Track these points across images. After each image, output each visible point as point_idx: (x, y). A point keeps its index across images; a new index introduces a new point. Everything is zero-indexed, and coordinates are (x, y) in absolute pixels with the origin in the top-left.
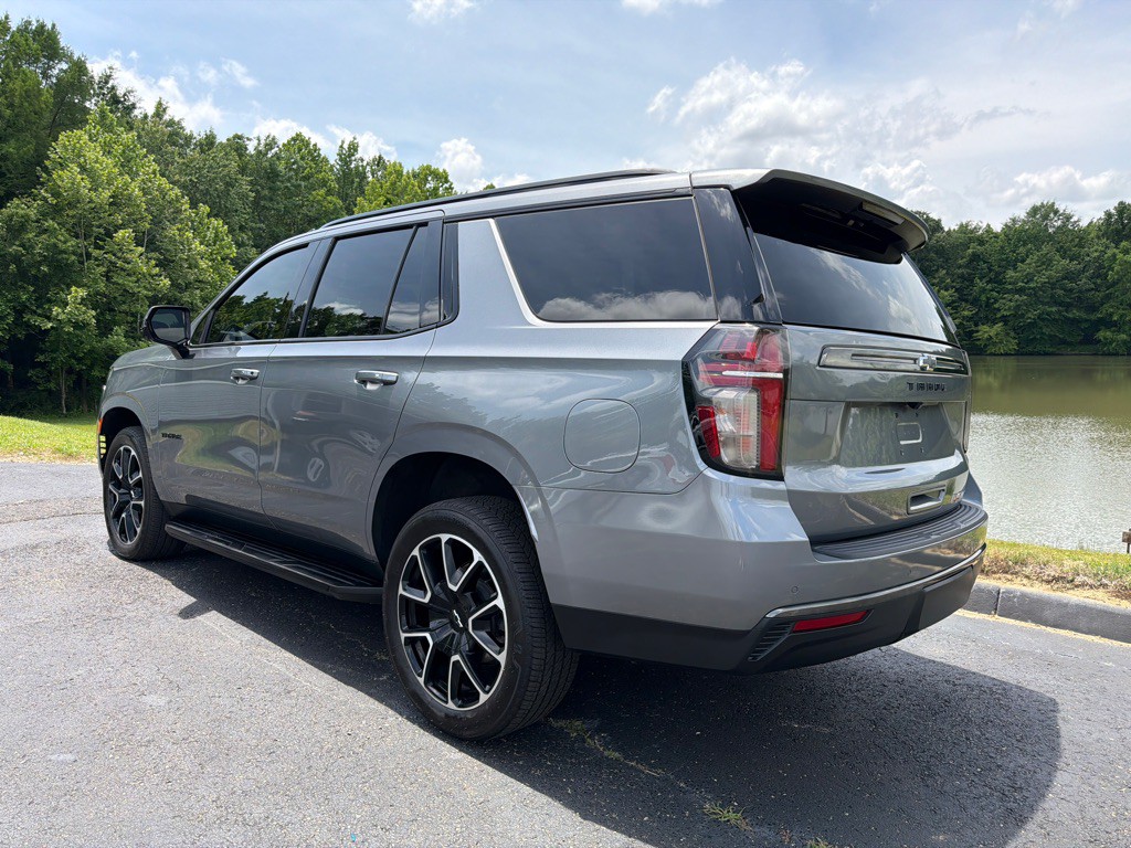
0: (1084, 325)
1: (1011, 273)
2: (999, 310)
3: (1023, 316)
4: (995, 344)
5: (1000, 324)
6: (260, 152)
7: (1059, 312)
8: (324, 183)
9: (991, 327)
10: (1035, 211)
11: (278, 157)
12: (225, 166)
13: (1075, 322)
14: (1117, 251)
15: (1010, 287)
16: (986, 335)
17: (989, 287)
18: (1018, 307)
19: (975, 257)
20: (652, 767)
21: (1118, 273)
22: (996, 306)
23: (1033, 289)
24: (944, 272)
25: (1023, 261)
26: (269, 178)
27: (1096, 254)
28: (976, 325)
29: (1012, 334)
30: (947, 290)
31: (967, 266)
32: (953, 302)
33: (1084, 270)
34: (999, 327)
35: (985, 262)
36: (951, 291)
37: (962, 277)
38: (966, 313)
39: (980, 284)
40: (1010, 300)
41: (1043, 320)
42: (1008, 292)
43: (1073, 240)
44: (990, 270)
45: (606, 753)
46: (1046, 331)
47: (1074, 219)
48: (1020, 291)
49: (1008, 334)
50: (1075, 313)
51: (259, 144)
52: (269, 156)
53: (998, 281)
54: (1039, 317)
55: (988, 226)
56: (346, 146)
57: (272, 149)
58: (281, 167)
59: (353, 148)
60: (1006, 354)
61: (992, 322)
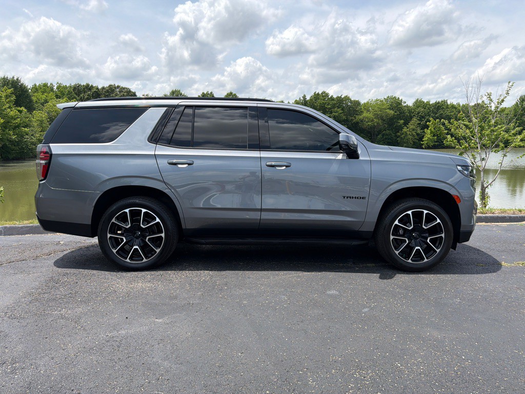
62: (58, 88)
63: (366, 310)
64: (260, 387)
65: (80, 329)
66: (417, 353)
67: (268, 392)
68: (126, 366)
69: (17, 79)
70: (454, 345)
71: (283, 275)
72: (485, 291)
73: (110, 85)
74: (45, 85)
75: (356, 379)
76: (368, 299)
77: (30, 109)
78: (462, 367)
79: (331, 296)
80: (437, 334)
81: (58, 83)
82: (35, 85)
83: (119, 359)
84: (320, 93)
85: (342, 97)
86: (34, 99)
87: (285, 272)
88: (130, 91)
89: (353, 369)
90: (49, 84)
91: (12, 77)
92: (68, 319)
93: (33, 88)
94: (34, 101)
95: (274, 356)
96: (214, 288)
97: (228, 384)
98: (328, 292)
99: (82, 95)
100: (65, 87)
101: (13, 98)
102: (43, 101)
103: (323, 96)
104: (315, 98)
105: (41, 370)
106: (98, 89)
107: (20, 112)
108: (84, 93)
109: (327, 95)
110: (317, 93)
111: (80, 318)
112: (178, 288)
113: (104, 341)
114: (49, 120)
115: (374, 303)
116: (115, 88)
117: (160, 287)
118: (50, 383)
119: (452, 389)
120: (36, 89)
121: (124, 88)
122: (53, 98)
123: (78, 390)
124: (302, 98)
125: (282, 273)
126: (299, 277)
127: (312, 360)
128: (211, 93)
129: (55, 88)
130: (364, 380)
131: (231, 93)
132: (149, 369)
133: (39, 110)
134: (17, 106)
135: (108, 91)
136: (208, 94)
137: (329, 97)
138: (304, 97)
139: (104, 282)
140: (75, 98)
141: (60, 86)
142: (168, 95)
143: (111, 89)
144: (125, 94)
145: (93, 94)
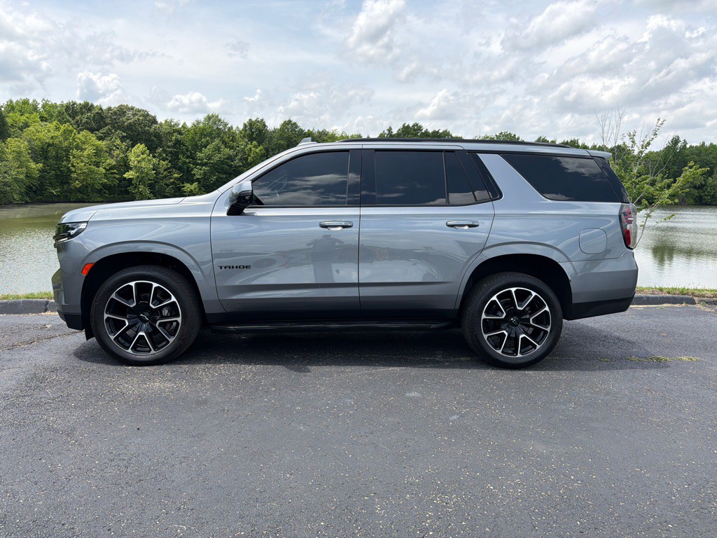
1: (199, 154)
2: (194, 175)
3: (208, 179)
5: (196, 183)
9: (191, 184)
10: (209, 118)
14: (252, 146)
15: (200, 161)
16: (189, 190)
17: (187, 161)
18: (205, 174)
19: (178, 142)
21: (253, 158)
22: (193, 173)
23: (212, 163)
24: (161, 149)
25: (205, 147)
27: (242, 147)
28: (183, 183)
29: (204, 189)
30: (164, 161)
31: (174, 146)
32: (168, 168)
33: (236, 155)
34: (196, 184)
35: (184, 145)
36: (166, 162)
37: (171, 152)
38: (176, 175)
39: (182, 158)
40: (200, 169)
41: (218, 182)
42: (198, 164)
43: (229, 138)
44: (187, 151)
47: (229, 126)
48: (205, 164)
49: (200, 189)
53: (192, 157)
54: (217, 179)
55: (185, 123)
61: (192, 183)
62: (44, 107)
63: (455, 417)
64: (313, 517)
65: (74, 444)
66: (515, 472)
67: (322, 523)
68: (136, 493)
70: (562, 462)
71: (351, 372)
72: (608, 394)
73: (120, 105)
74: (26, 102)
75: (437, 505)
76: (458, 403)
77: (3, 135)
78: (570, 490)
79: (411, 399)
80: (542, 449)
81: (43, 100)
82: (11, 102)
83: (127, 483)
84: (411, 126)
85: (440, 132)
86: (9, 120)
87: (353, 368)
88: (148, 115)
89: (433, 494)
90: (31, 102)
92: (56, 431)
93: (7, 105)
94: (10, 124)
95: (333, 477)
96: (257, 390)
97: (272, 514)
98: (407, 395)
99: (78, 118)
100: (55, 106)
102: (21, 124)
103: (414, 130)
104: (403, 131)
105: (19, 499)
106: (101, 109)
108: (81, 115)
109: (420, 128)
110: (406, 125)
111: (74, 429)
112: (208, 390)
113: (106, 460)
114: (30, 151)
115: (465, 408)
116: (128, 110)
117: (184, 388)
118: (33, 515)
119: (555, 517)
120: (11, 107)
121: (139, 111)
122: (36, 122)
123: (71, 523)
124: (386, 132)
125: (349, 369)
126: (371, 374)
127: (381, 482)
128: (262, 120)
129: (40, 106)
130: (446, 508)
131: (290, 121)
132: (167, 496)
133: (17, 137)
135: (115, 113)
136: (258, 122)
137: (423, 131)
138: (390, 130)
139: (107, 382)
140: (68, 121)
141: (46, 104)
142: (202, 121)
143: (122, 111)
144: (141, 118)
145: (94, 116)
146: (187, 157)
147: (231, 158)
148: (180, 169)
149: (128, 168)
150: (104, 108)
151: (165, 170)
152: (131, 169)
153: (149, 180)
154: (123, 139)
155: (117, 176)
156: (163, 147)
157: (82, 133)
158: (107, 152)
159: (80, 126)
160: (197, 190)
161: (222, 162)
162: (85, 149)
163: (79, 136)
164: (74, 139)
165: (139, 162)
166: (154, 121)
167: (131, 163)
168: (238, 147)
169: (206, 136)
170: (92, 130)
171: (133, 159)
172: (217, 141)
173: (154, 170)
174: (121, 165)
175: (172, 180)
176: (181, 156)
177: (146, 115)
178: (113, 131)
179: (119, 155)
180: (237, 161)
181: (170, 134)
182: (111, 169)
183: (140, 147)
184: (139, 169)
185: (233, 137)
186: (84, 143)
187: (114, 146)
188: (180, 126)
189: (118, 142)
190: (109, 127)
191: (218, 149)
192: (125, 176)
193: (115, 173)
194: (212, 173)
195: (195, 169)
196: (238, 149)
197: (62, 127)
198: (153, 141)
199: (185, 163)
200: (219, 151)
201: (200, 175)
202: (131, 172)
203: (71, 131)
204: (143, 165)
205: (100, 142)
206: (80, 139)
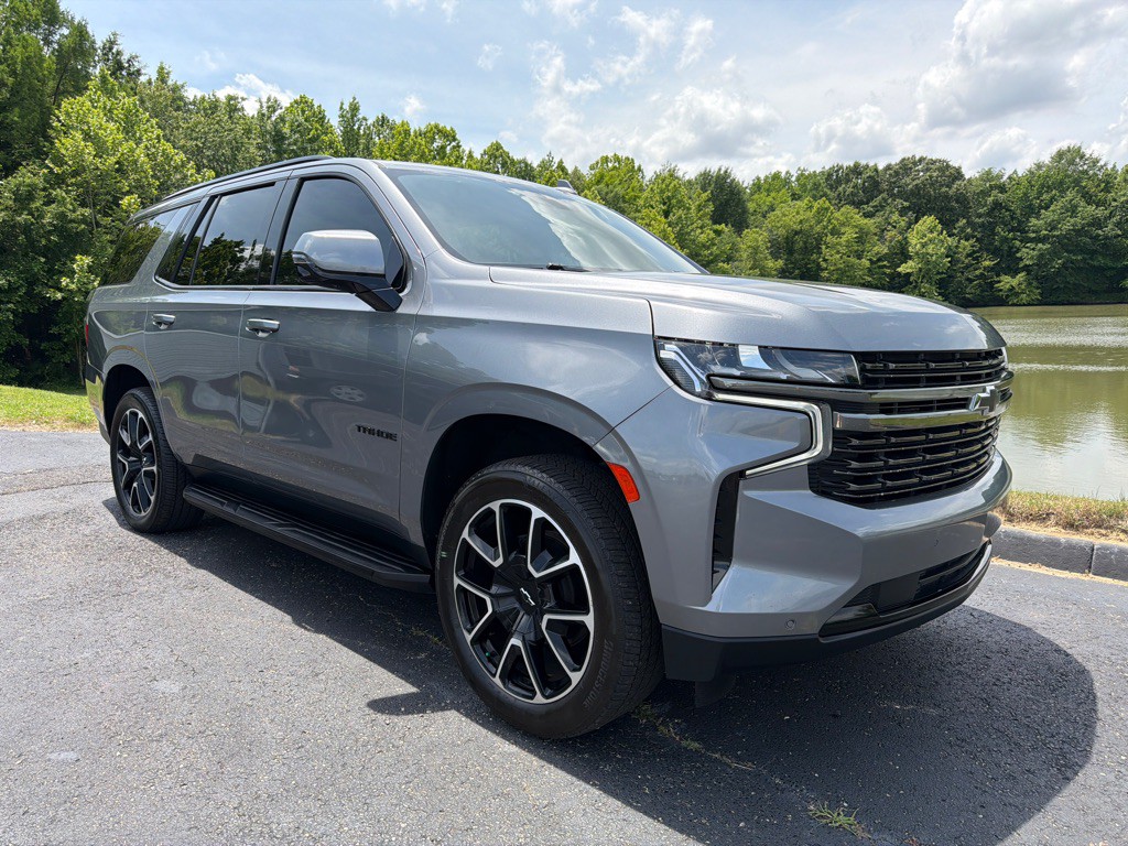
0: (1109, 274)
1: (1033, 221)
2: (1021, 259)
3: (1046, 265)
4: (1017, 294)
5: (1023, 274)
6: (263, 115)
7: (1084, 259)
8: (331, 145)
9: (1013, 277)
10: (1060, 155)
11: (282, 119)
12: (231, 130)
13: (1101, 269)
15: (1034, 235)
16: (1008, 286)
17: (1011, 236)
18: (1041, 256)
19: (997, 205)
20: (739, 759)
22: (1018, 255)
23: (1057, 236)
24: (965, 221)
25: (1047, 208)
26: (274, 141)
27: (1123, 198)
28: (998, 275)
29: (1035, 284)
30: (967, 240)
31: (989, 214)
32: (974, 252)
33: (1111, 215)
34: (1021, 276)
35: (1007, 210)
36: (972, 241)
37: (982, 225)
38: (987, 263)
39: (1002, 233)
40: (1033, 249)
41: (1067, 269)
42: (1031, 240)
43: (1099, 185)
44: (1013, 218)
45: (684, 743)
46: (1071, 280)
47: (1102, 163)
48: (1044, 239)
49: (1030, 284)
50: (1100, 261)
51: (262, 107)
52: (273, 119)
53: (1021, 229)
54: (1064, 266)
55: (1014, 172)
56: (346, 107)
57: (274, 111)
58: (286, 130)
59: (355, 108)
60: (1029, 305)
61: (1014, 272)
62: (798, 179)
69: (726, 172)
73: (904, 159)
74: (776, 176)
77: (740, 225)
81: (799, 169)
82: (758, 179)
86: (751, 206)
88: (948, 166)
90: (783, 175)
91: (717, 170)
93: (754, 184)
94: (751, 210)
99: (840, 189)
100: (813, 176)
101: (711, 207)
102: (766, 208)
106: (876, 170)
107: (718, 233)
108: (846, 183)
114: (769, 245)
116: (915, 164)
120: (757, 186)
121: (934, 162)
122: (785, 202)
129: (793, 179)
133: (756, 227)
134: (715, 222)
135: (897, 173)
140: (825, 195)
141: (802, 175)
142: (1047, 162)
143: (906, 167)
144: (935, 174)
145: (864, 182)
146: (1012, 230)
147: (1097, 223)
148: (995, 252)
149: (906, 257)
150: (881, 167)
151: (968, 255)
152: (911, 258)
153: (938, 273)
154: (903, 212)
155: (888, 271)
156: (968, 218)
157: (842, 209)
158: (875, 234)
159: (840, 201)
160: (1023, 287)
161: (1079, 232)
162: (844, 234)
163: (836, 215)
164: (829, 221)
165: (923, 246)
166: (958, 175)
167: (910, 249)
168: (1115, 200)
169: (1049, 189)
170: (857, 205)
171: (914, 242)
172: (1070, 195)
173: (947, 257)
174: (896, 254)
175: (977, 272)
176: (998, 229)
177: (944, 167)
178: (889, 201)
179: (893, 238)
180: (1110, 226)
181: (985, 193)
182: (879, 260)
183: (929, 221)
184: (924, 258)
185: (1108, 183)
186: (843, 225)
187: (889, 224)
188: (1005, 178)
189: (895, 217)
190: (884, 195)
191: (1073, 210)
192: (899, 270)
193: (885, 266)
194: (1055, 254)
195: (1024, 250)
196: (1114, 204)
197: (816, 205)
198: (952, 210)
199: (1005, 240)
200: (1073, 212)
201: (1032, 258)
202: (910, 263)
203: (827, 209)
204: (930, 251)
205: (866, 221)
206: (838, 220)
